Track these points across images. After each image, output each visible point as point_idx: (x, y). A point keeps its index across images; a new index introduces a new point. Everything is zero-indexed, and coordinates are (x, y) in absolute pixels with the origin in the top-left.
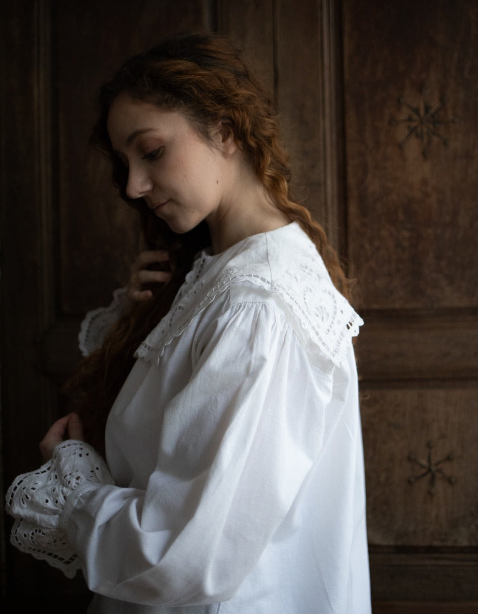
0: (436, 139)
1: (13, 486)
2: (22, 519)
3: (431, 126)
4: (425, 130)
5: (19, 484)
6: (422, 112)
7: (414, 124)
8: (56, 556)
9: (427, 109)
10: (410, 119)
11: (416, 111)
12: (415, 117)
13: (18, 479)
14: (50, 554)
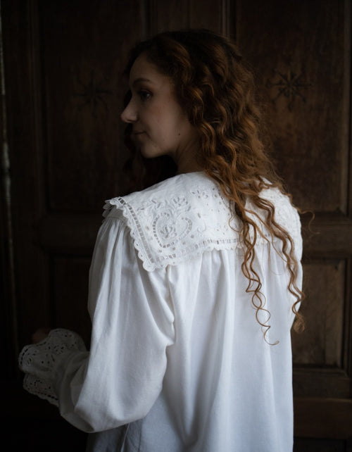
0: (298, 97)
1: (22, 353)
2: (29, 374)
3: (295, 88)
4: (291, 91)
5: (26, 351)
6: (289, 78)
7: (283, 87)
8: (53, 397)
9: (292, 76)
10: (280, 83)
11: (285, 77)
12: (284, 81)
13: (25, 348)
14: (49, 396)
